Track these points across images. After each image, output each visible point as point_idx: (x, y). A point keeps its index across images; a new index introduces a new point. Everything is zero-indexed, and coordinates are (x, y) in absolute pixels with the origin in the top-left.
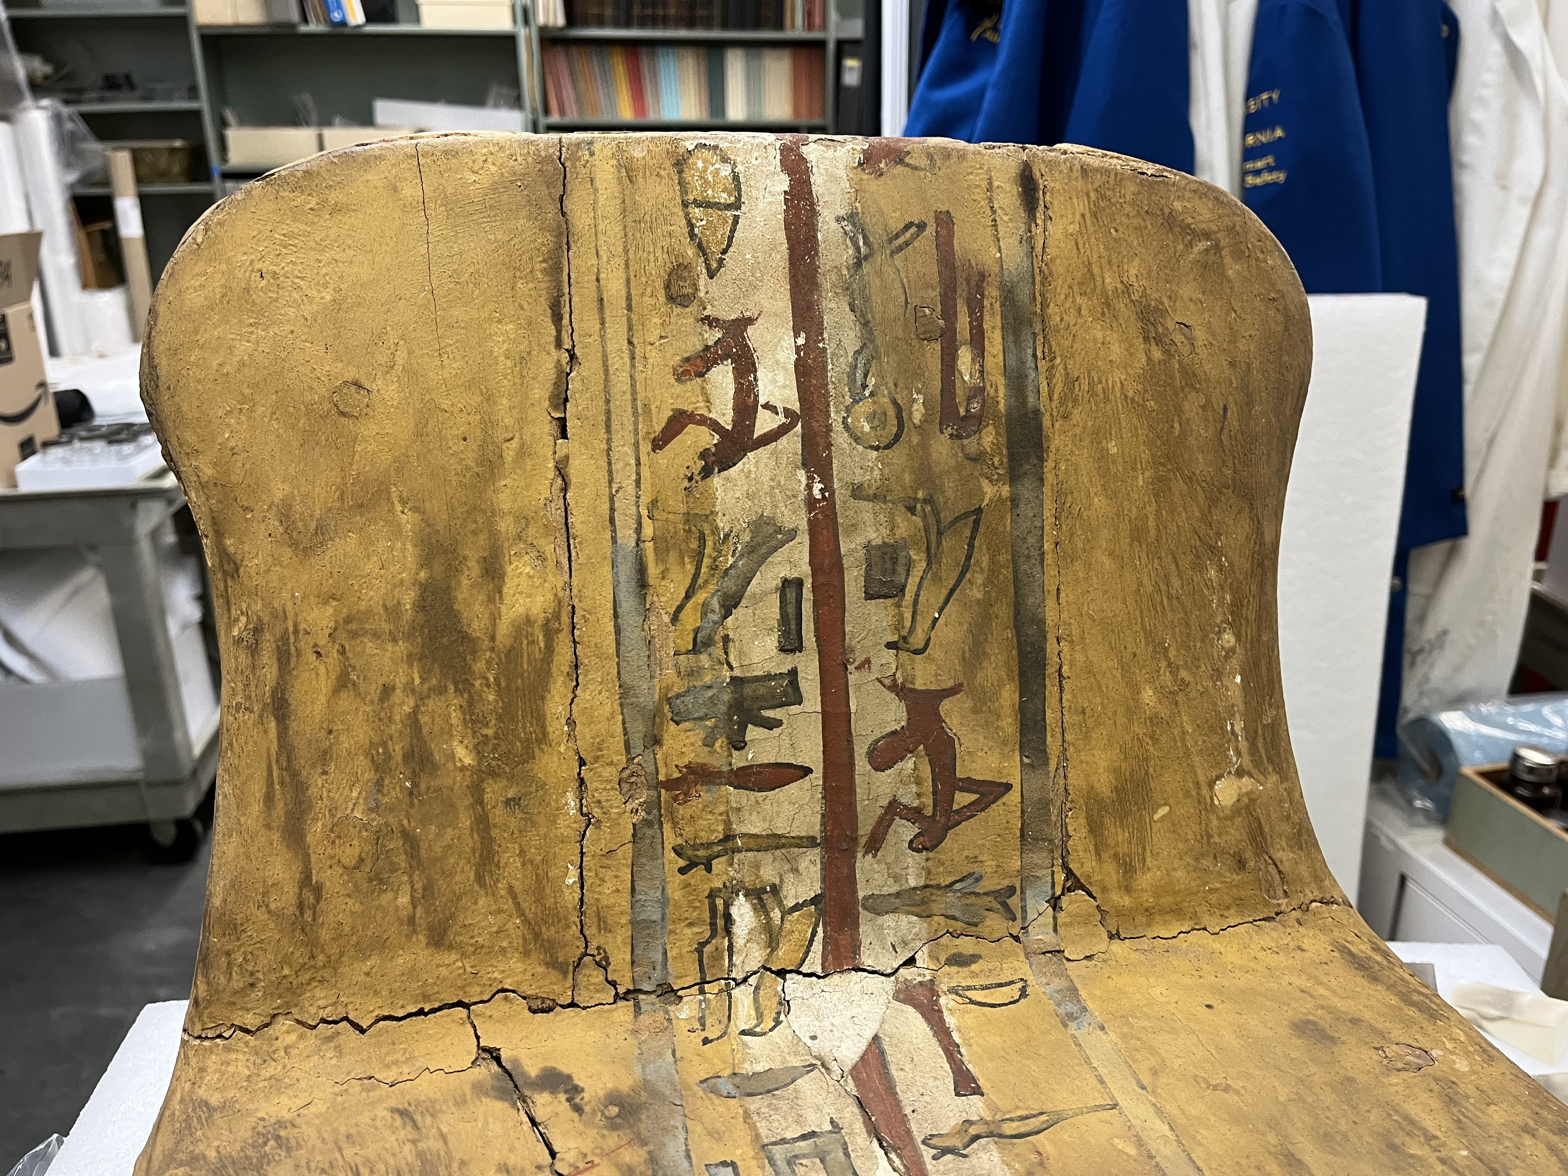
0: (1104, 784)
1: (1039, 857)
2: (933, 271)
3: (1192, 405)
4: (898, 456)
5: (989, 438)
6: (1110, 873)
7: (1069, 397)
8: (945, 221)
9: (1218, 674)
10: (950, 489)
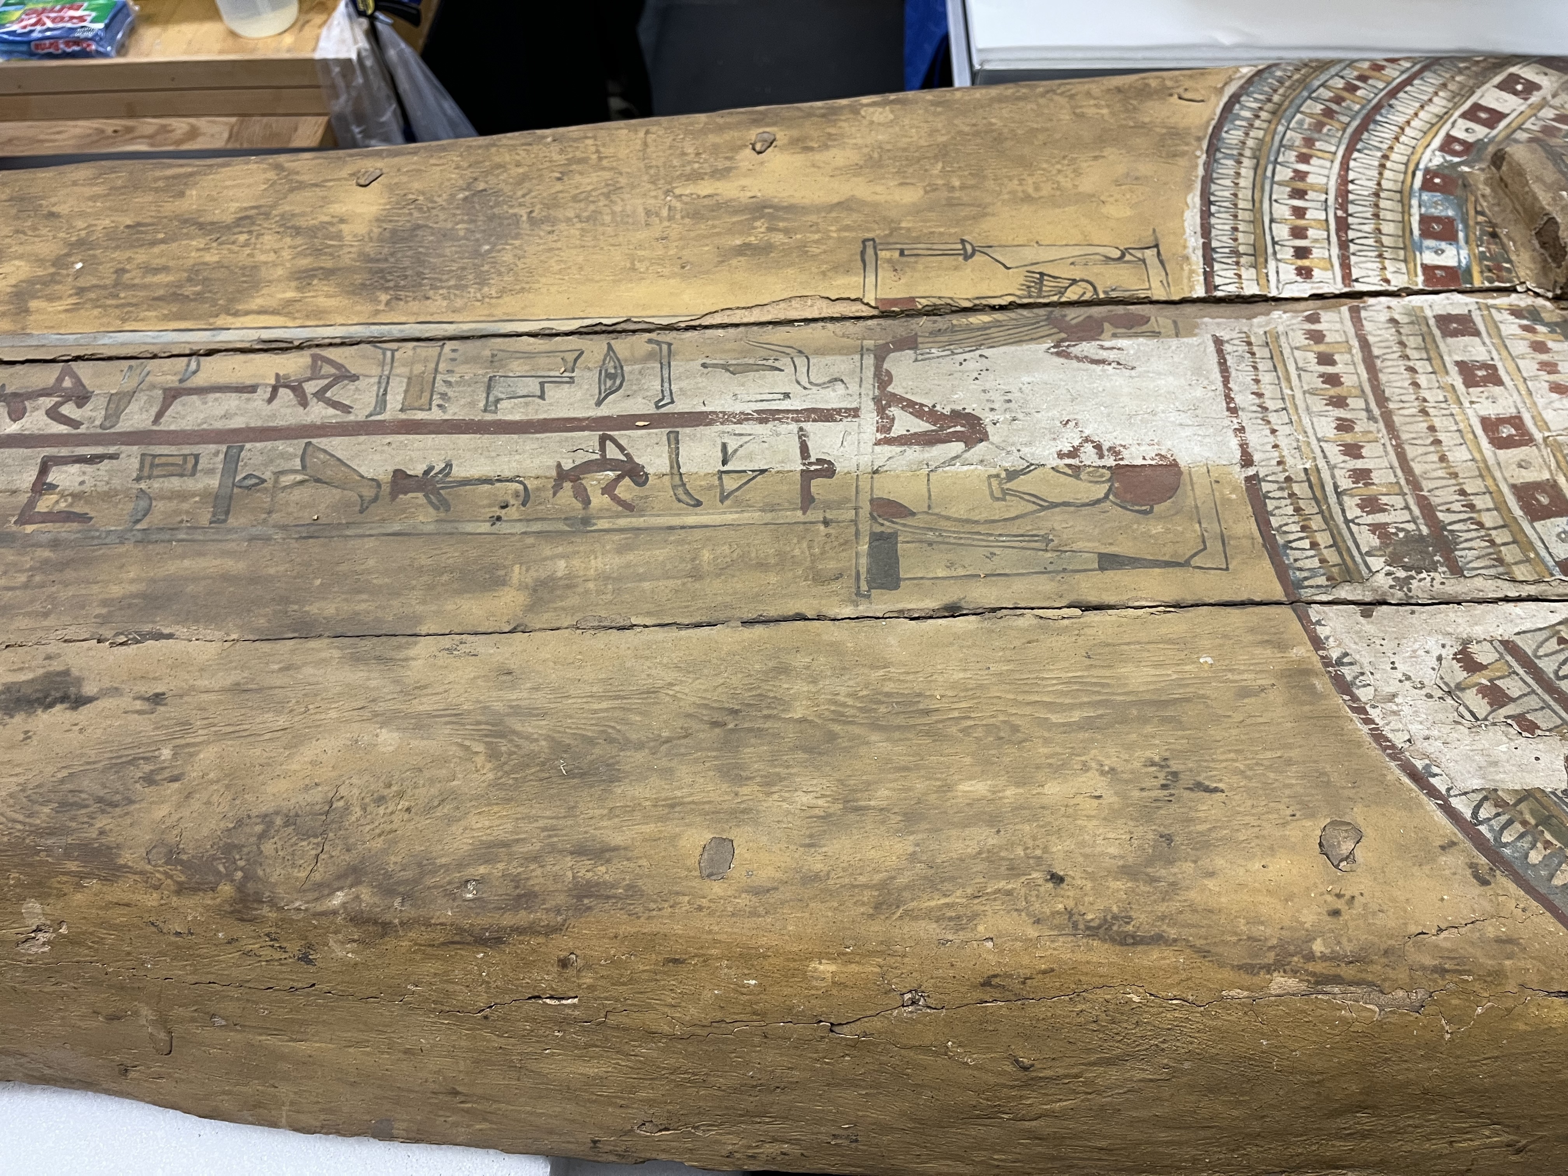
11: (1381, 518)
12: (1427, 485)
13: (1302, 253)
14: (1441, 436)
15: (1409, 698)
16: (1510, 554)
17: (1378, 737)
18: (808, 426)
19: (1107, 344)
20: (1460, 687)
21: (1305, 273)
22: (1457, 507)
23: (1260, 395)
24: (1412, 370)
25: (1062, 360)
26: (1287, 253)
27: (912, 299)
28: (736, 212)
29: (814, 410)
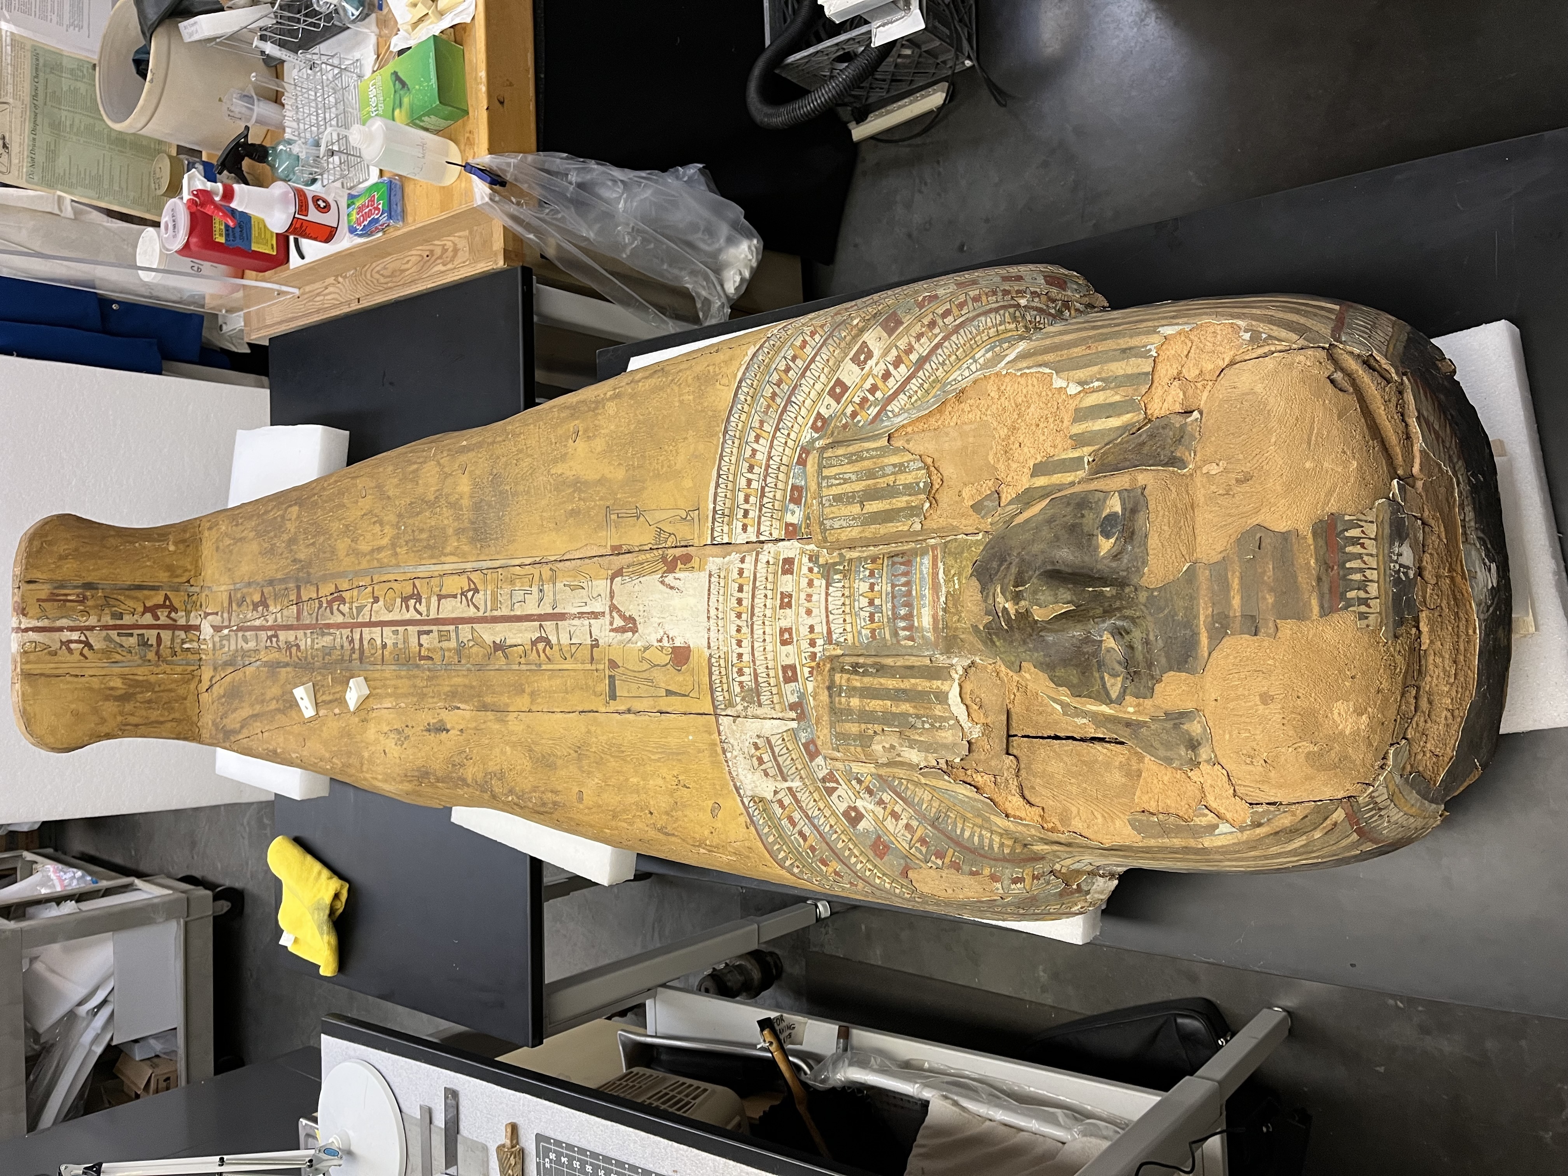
0: (167, 574)
1: (182, 588)
2: (50, 604)
3: (82, 550)
4: (91, 612)
5: (88, 594)
6: (187, 574)
7: (80, 576)
8: (38, 600)
9: (145, 547)
10: (99, 602)
11: (742, 679)
12: (758, 663)
13: (746, 513)
14: (767, 637)
15: (740, 758)
16: (776, 699)
17: (730, 773)
18: (592, 621)
19: (677, 576)
20: (752, 756)
21: (745, 528)
22: (764, 675)
23: (717, 609)
24: (766, 596)
25: (661, 586)
26: (741, 513)
27: (621, 546)
28: (569, 486)
29: (593, 613)
